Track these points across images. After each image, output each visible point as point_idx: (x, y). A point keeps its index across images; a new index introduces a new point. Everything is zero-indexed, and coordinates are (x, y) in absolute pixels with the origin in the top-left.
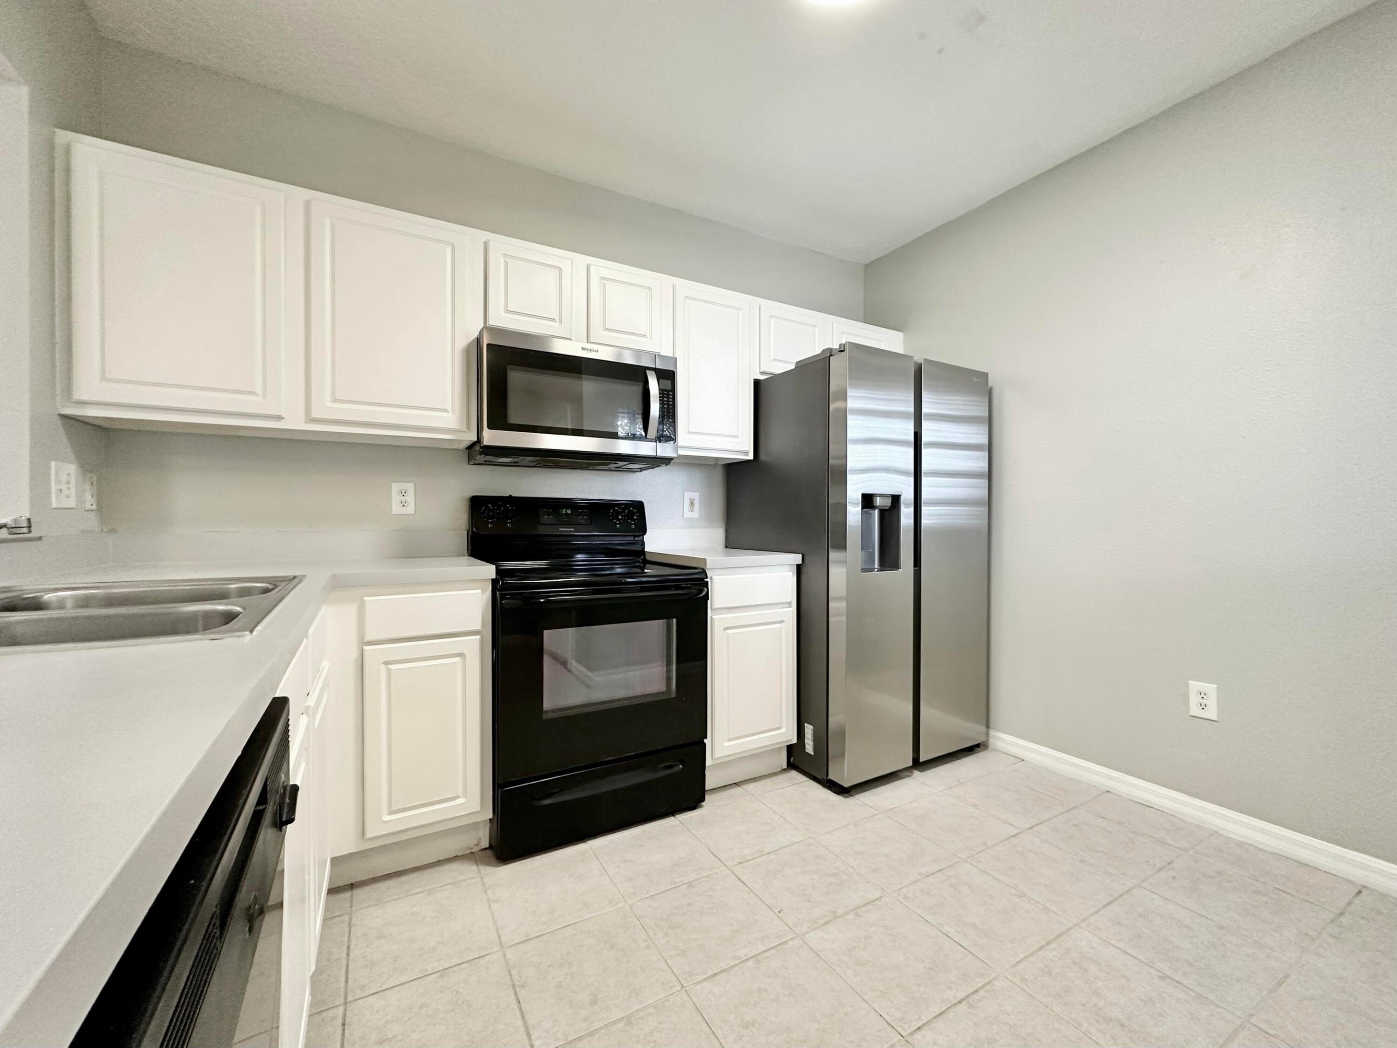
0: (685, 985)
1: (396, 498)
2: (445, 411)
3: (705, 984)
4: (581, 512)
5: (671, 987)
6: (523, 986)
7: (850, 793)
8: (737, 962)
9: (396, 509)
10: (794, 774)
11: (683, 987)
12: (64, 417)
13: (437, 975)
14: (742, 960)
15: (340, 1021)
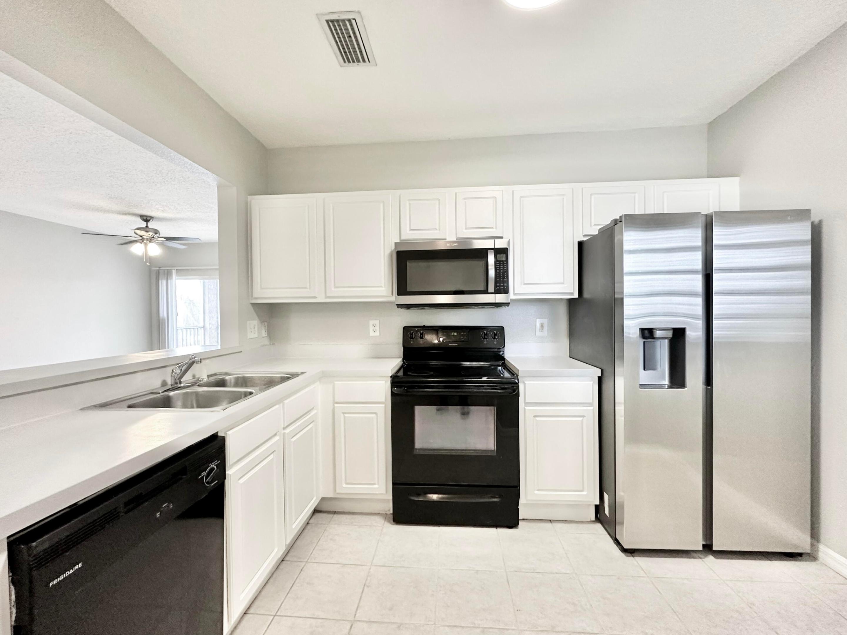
0: (436, 623)
1: (371, 328)
2: (381, 287)
3: (446, 628)
4: (463, 334)
5: (429, 621)
6: (368, 587)
7: (632, 554)
8: (472, 626)
9: (372, 334)
10: (599, 526)
11: (435, 624)
12: (252, 304)
13: (341, 565)
14: (475, 626)
15: (301, 568)
